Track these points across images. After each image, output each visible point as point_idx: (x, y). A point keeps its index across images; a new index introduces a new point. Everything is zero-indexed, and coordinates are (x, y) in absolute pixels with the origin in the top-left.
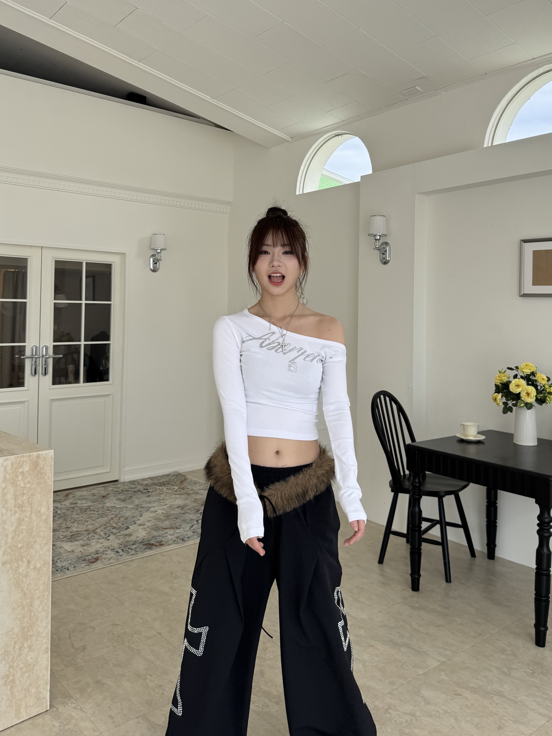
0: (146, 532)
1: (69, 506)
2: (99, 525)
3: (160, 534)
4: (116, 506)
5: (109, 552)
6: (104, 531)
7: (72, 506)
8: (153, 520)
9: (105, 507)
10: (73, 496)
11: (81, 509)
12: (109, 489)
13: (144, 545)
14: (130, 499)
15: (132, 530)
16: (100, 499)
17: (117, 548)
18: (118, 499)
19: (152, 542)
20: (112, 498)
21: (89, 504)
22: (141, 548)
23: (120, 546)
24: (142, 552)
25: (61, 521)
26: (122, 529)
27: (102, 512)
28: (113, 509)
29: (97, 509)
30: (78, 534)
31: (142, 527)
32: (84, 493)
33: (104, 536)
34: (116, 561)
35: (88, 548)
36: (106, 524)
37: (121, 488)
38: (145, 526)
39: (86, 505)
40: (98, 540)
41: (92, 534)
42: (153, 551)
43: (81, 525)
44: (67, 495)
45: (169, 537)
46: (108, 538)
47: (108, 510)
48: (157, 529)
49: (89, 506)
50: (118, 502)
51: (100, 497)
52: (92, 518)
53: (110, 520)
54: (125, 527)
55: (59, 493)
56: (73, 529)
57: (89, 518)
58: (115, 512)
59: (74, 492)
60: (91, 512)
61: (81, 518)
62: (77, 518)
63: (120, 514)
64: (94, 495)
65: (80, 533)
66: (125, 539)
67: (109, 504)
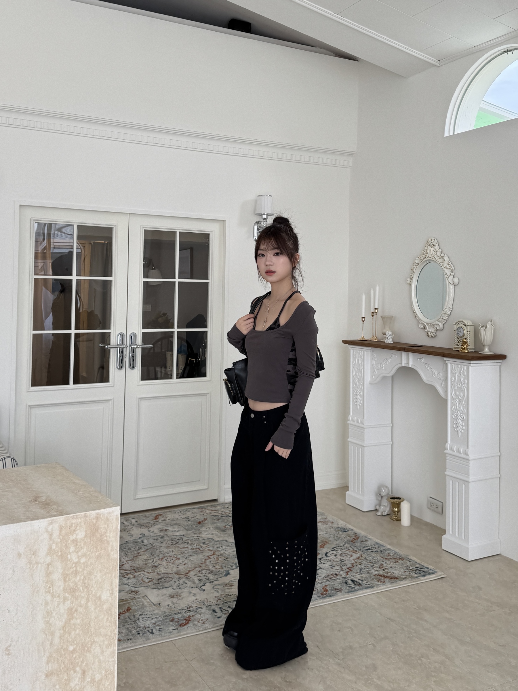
1: (158, 534)
2: (193, 566)
4: (214, 538)
5: (204, 610)
6: (199, 577)
7: (162, 534)
9: (200, 539)
11: (171, 538)
12: (205, 512)
15: (233, 577)
16: (195, 527)
17: (214, 605)
18: (217, 528)
20: (209, 527)
21: (181, 533)
23: (217, 601)
25: (147, 555)
26: (221, 576)
27: (197, 546)
28: (210, 542)
29: (191, 541)
30: (167, 577)
32: (177, 516)
33: (198, 584)
35: (178, 603)
36: (202, 565)
37: (220, 512)
39: (178, 534)
40: (191, 589)
41: (184, 580)
43: (171, 564)
44: (156, 518)
46: (203, 587)
47: (204, 543)
49: (181, 535)
50: (216, 532)
51: (195, 524)
52: (184, 554)
53: (206, 559)
54: (225, 572)
55: (147, 514)
56: (162, 569)
57: (181, 554)
58: (213, 547)
59: (165, 514)
60: (184, 544)
61: (171, 553)
62: (166, 553)
63: (219, 551)
64: (188, 519)
65: (170, 576)
66: (224, 591)
67: (205, 534)
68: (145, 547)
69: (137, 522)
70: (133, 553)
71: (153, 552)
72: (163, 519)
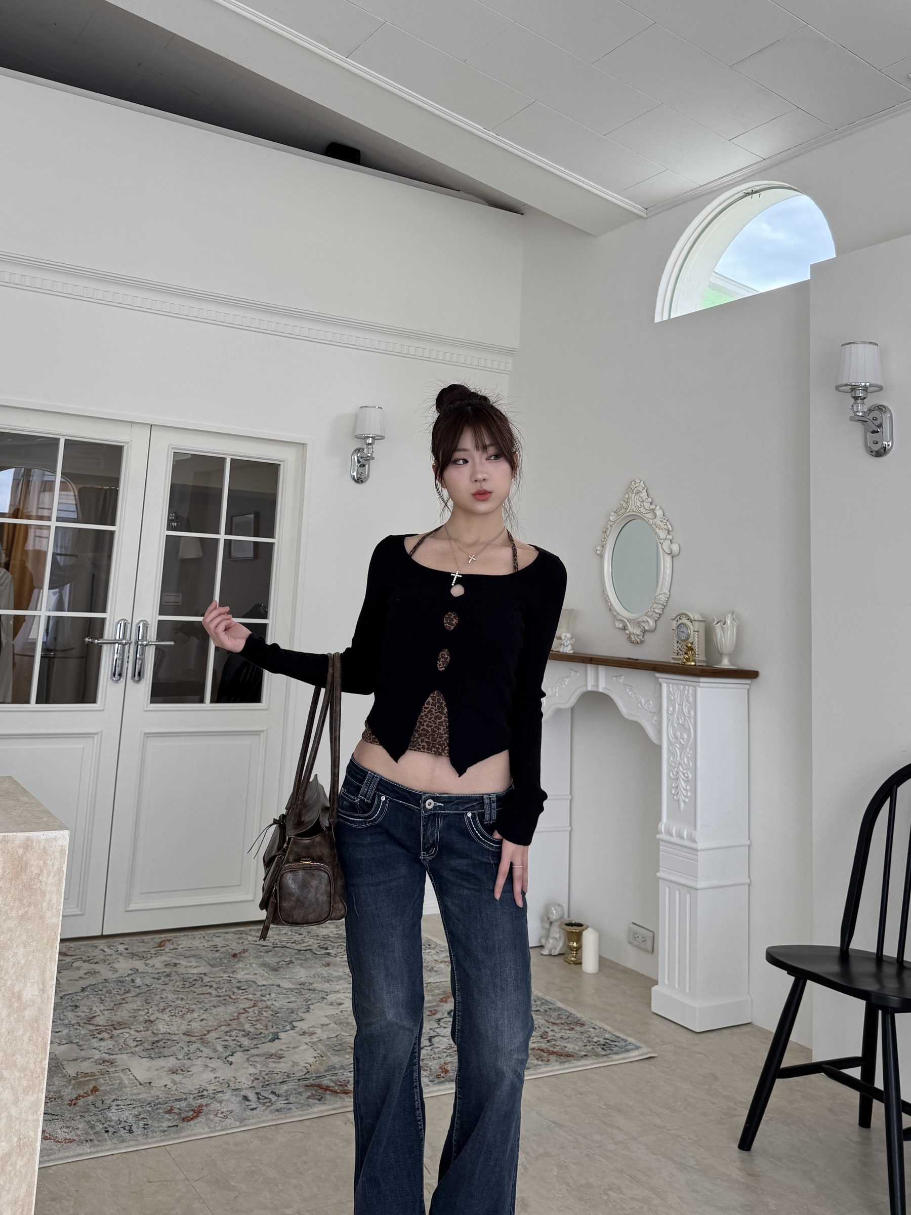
0: (315, 1055)
1: (160, 971)
2: (215, 1024)
4: (257, 982)
5: (227, 1096)
7: (168, 970)
8: (332, 1025)
9: (233, 981)
10: (175, 946)
11: (183, 978)
12: (247, 939)
13: (307, 1086)
14: (288, 968)
15: (285, 1044)
16: (226, 961)
17: (246, 1089)
18: (264, 965)
19: (326, 1082)
20: (251, 962)
21: (202, 970)
22: (300, 1094)
23: (253, 1082)
24: (302, 1106)
26: (263, 1040)
27: (226, 991)
28: (250, 986)
29: (217, 983)
30: (169, 1040)
31: (307, 1039)
32: (196, 943)
33: (222, 1052)
34: (238, 1123)
35: (182, 1082)
36: (231, 1023)
37: (271, 940)
38: (315, 1039)
39: (195, 971)
40: (208, 1060)
41: (198, 1045)
42: (325, 1107)
43: (177, 1019)
44: (161, 945)
46: (230, 1059)
47: (239, 988)
48: (340, 1047)
49: (201, 974)
50: (262, 972)
51: (228, 957)
52: (203, 1004)
53: (240, 1013)
54: (271, 1035)
55: (146, 938)
56: (161, 1026)
57: (198, 1004)
58: (254, 994)
59: (176, 939)
60: (204, 988)
61: (179, 1002)
62: (171, 1001)
63: (265, 1001)
64: (216, 949)
65: (173, 1039)
66: (266, 1065)
67: (243, 973)
68: (137, 990)
69: (124, 951)
70: (113, 999)
71: (150, 998)
72: (172, 947)
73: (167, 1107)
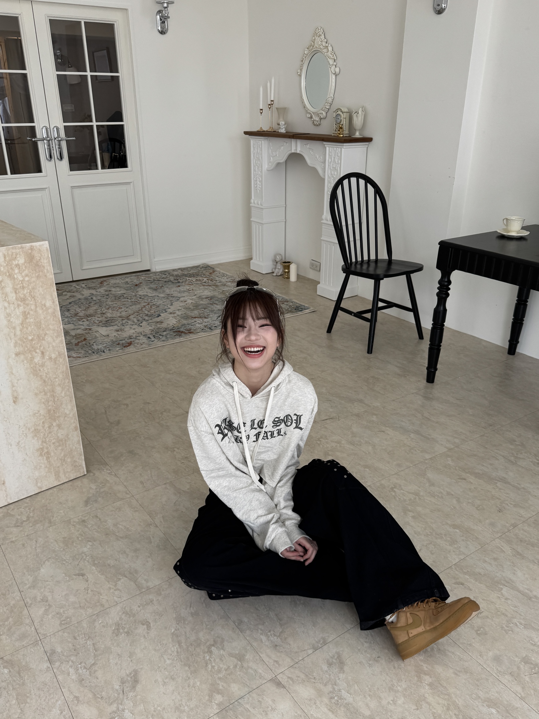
0: (176, 320)
1: (104, 294)
2: (132, 312)
3: (189, 322)
4: (148, 295)
5: (141, 337)
6: (138, 318)
7: (107, 293)
8: (183, 309)
9: (138, 295)
10: (108, 283)
11: (115, 296)
12: (141, 278)
13: (174, 332)
14: (161, 289)
15: (163, 317)
16: (133, 288)
17: (149, 334)
18: (150, 288)
19: (182, 330)
20: (144, 287)
21: (122, 292)
22: (171, 335)
23: (151, 332)
24: (172, 339)
25: (96, 307)
26: (154, 317)
27: (135, 299)
28: (145, 297)
29: (130, 297)
30: (113, 320)
31: (172, 315)
32: (118, 281)
33: (137, 322)
34: (148, 346)
35: (122, 334)
36: (139, 311)
37: (152, 278)
38: (176, 315)
39: (119, 293)
40: (131, 326)
41: (126, 321)
42: (182, 338)
43: (115, 312)
44: (101, 283)
45: (198, 325)
46: (141, 325)
47: (140, 298)
48: (186, 317)
50: (150, 291)
51: (134, 285)
52: (125, 305)
53: (142, 308)
54: (157, 315)
55: (94, 280)
56: (108, 315)
57: (123, 305)
58: (147, 300)
59: (109, 279)
60: (125, 299)
61: (115, 305)
62: (111, 305)
63: (152, 302)
64: (127, 283)
65: (115, 319)
66: (156, 326)
67: (141, 292)
68: (95, 302)
69: (86, 286)
70: (85, 306)
71: (101, 305)
72: (107, 283)
73: (117, 343)
